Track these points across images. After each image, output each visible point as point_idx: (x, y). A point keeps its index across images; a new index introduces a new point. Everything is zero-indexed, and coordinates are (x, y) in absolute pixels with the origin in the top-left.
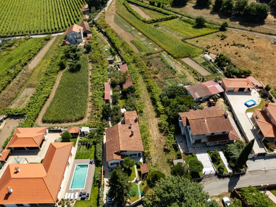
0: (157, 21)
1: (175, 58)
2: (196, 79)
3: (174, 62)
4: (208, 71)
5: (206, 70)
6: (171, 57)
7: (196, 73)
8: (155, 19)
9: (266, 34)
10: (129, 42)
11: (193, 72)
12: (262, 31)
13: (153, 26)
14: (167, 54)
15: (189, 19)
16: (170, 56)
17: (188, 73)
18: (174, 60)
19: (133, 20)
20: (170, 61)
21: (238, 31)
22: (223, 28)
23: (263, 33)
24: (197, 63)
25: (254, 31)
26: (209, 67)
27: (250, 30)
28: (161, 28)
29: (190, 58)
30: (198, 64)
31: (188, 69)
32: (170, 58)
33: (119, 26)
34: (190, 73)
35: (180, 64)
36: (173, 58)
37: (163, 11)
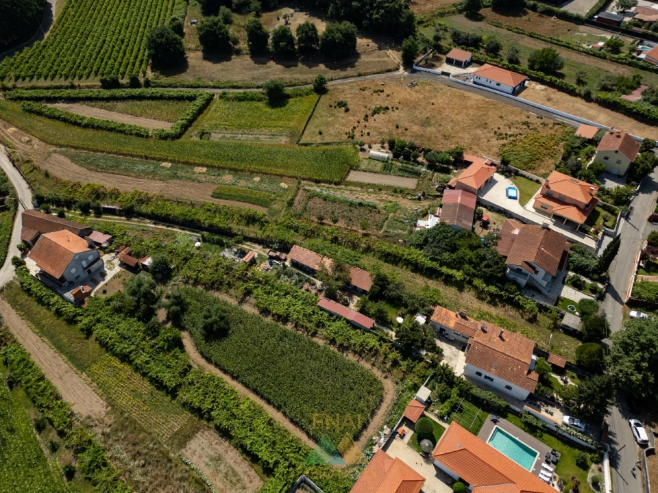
0: (190, 122)
1: (336, 184)
2: (414, 199)
3: (348, 192)
4: (407, 177)
5: (402, 176)
6: (327, 185)
7: (401, 192)
8: (184, 122)
9: (383, 73)
10: (210, 199)
11: (395, 191)
12: (375, 70)
13: (196, 139)
14: (313, 183)
15: (245, 93)
16: (323, 184)
17: (390, 197)
18: (340, 187)
19: (134, 146)
20: (338, 193)
21: (346, 84)
22: (320, 88)
23: (379, 73)
24: (375, 173)
25: (366, 74)
26: (401, 170)
27: (356, 74)
28: (220, 136)
29: (355, 170)
30: (378, 173)
31: (380, 190)
32: (328, 187)
33: (123, 176)
34: (392, 196)
35: (359, 189)
36: (333, 186)
37: (167, 93)
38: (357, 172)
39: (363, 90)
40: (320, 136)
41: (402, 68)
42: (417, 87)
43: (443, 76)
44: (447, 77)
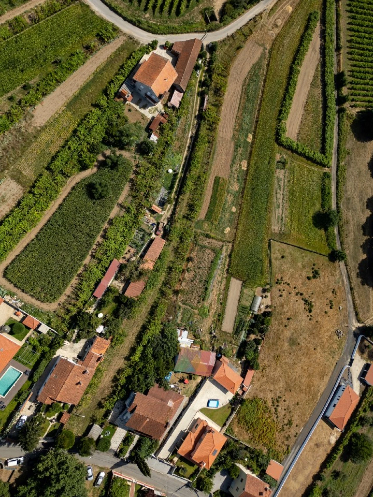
1: (228, 270)
2: (211, 330)
3: (220, 279)
4: (234, 325)
5: (235, 321)
6: (227, 263)
7: (219, 320)
9: (355, 309)
11: (219, 315)
14: (229, 252)
16: (228, 260)
17: (214, 311)
18: (225, 273)
20: (219, 272)
23: (354, 306)
24: (239, 300)
25: (353, 293)
26: (241, 320)
27: (353, 286)
29: (243, 284)
30: (239, 303)
31: (221, 304)
32: (225, 264)
34: (215, 313)
35: (223, 287)
36: (226, 268)
38: (240, 286)
39: (333, 292)
40: (280, 257)
41: (361, 325)
42: (336, 337)
43: (349, 360)
44: (348, 363)
